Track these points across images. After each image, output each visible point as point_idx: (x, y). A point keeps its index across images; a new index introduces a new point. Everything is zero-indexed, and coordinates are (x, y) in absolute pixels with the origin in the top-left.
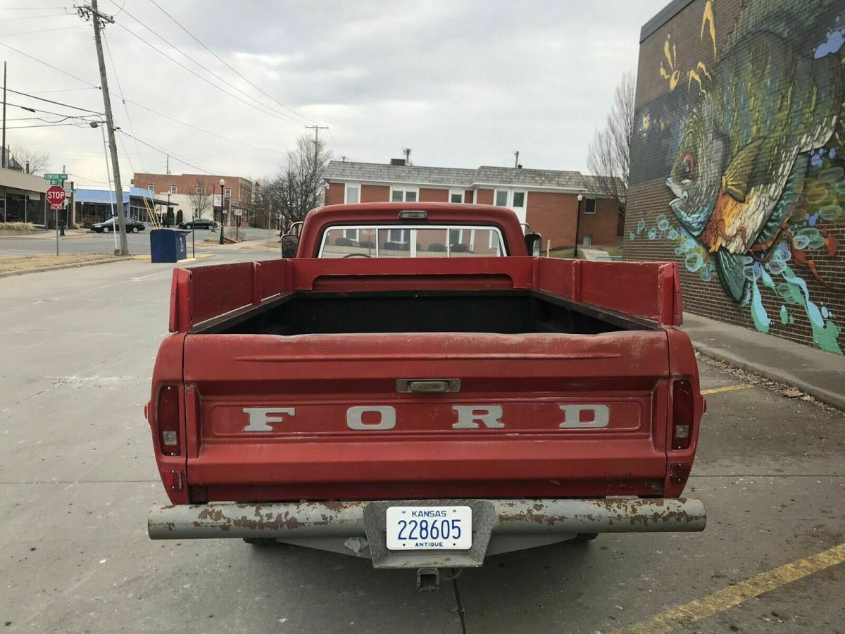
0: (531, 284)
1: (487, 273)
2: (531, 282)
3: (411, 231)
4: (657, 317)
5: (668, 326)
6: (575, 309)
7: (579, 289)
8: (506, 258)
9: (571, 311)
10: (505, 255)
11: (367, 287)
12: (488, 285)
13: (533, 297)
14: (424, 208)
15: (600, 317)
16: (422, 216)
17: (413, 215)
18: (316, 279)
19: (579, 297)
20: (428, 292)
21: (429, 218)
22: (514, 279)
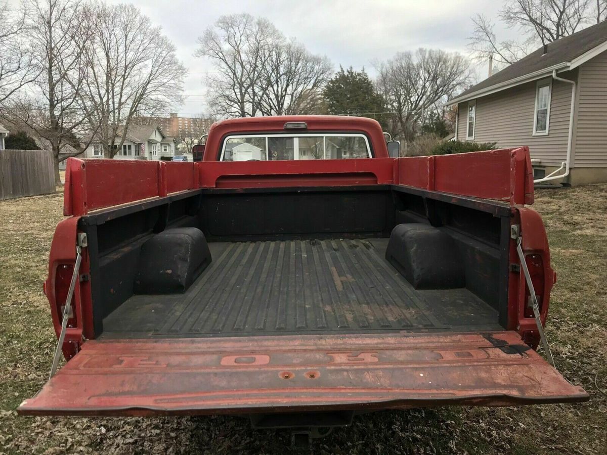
0: (391, 180)
1: (356, 171)
2: (392, 178)
3: (294, 139)
4: (508, 198)
5: (520, 205)
6: (430, 197)
7: (433, 180)
8: (371, 159)
9: (427, 198)
10: (371, 157)
11: (259, 185)
12: (357, 182)
13: (394, 191)
14: (304, 119)
15: (453, 202)
16: (303, 126)
17: (296, 125)
18: (218, 179)
19: (433, 187)
20: (307, 188)
21: (309, 128)
22: (378, 177)
